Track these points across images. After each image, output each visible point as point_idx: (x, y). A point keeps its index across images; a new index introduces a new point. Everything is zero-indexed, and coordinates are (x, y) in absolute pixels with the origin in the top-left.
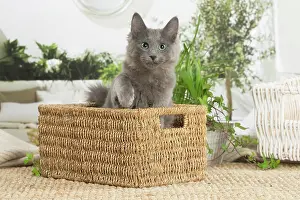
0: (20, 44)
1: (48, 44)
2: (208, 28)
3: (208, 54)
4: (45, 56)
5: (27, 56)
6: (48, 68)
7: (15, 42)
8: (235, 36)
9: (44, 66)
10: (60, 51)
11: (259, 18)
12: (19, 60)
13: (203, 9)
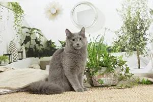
0: (52, 41)
1: (63, 41)
2: (128, 31)
3: (128, 42)
4: (62, 46)
5: (55, 46)
7: (50, 41)
8: (140, 34)
11: (149, 26)
12: (52, 48)
13: (126, 23)
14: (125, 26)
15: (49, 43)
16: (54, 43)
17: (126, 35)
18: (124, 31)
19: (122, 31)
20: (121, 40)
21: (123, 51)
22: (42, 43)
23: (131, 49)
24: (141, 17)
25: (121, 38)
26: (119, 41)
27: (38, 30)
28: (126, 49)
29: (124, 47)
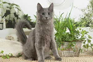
14: (90, 5)
16: (30, 17)
17: (91, 13)
18: (90, 9)
19: (88, 10)
20: (86, 17)
21: (88, 26)
22: (19, 17)
25: (87, 15)
26: (85, 17)
27: (16, 5)
28: (90, 25)
29: (89, 23)
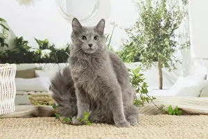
0: (24, 39)
1: (43, 39)
2: (146, 29)
3: (146, 46)
4: (40, 48)
5: (29, 48)
6: (43, 56)
7: (21, 39)
8: (164, 35)
9: (40, 54)
10: (50, 44)
11: (179, 23)
12: (23, 50)
13: (143, 17)
14: (141, 20)
15: (19, 42)
16: (27, 42)
17: (143, 35)
18: (141, 28)
19: (137, 29)
20: (134, 44)
21: (137, 60)
22: (6, 41)
23: (150, 58)
24: (167, 7)
25: (135, 40)
26: (131, 44)
29: (139, 55)
